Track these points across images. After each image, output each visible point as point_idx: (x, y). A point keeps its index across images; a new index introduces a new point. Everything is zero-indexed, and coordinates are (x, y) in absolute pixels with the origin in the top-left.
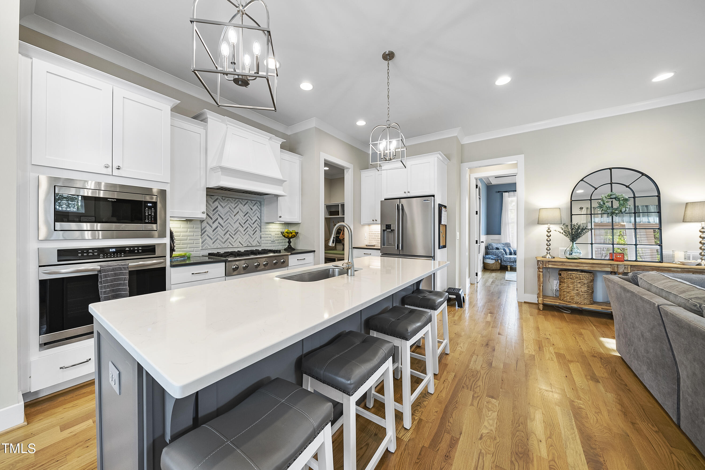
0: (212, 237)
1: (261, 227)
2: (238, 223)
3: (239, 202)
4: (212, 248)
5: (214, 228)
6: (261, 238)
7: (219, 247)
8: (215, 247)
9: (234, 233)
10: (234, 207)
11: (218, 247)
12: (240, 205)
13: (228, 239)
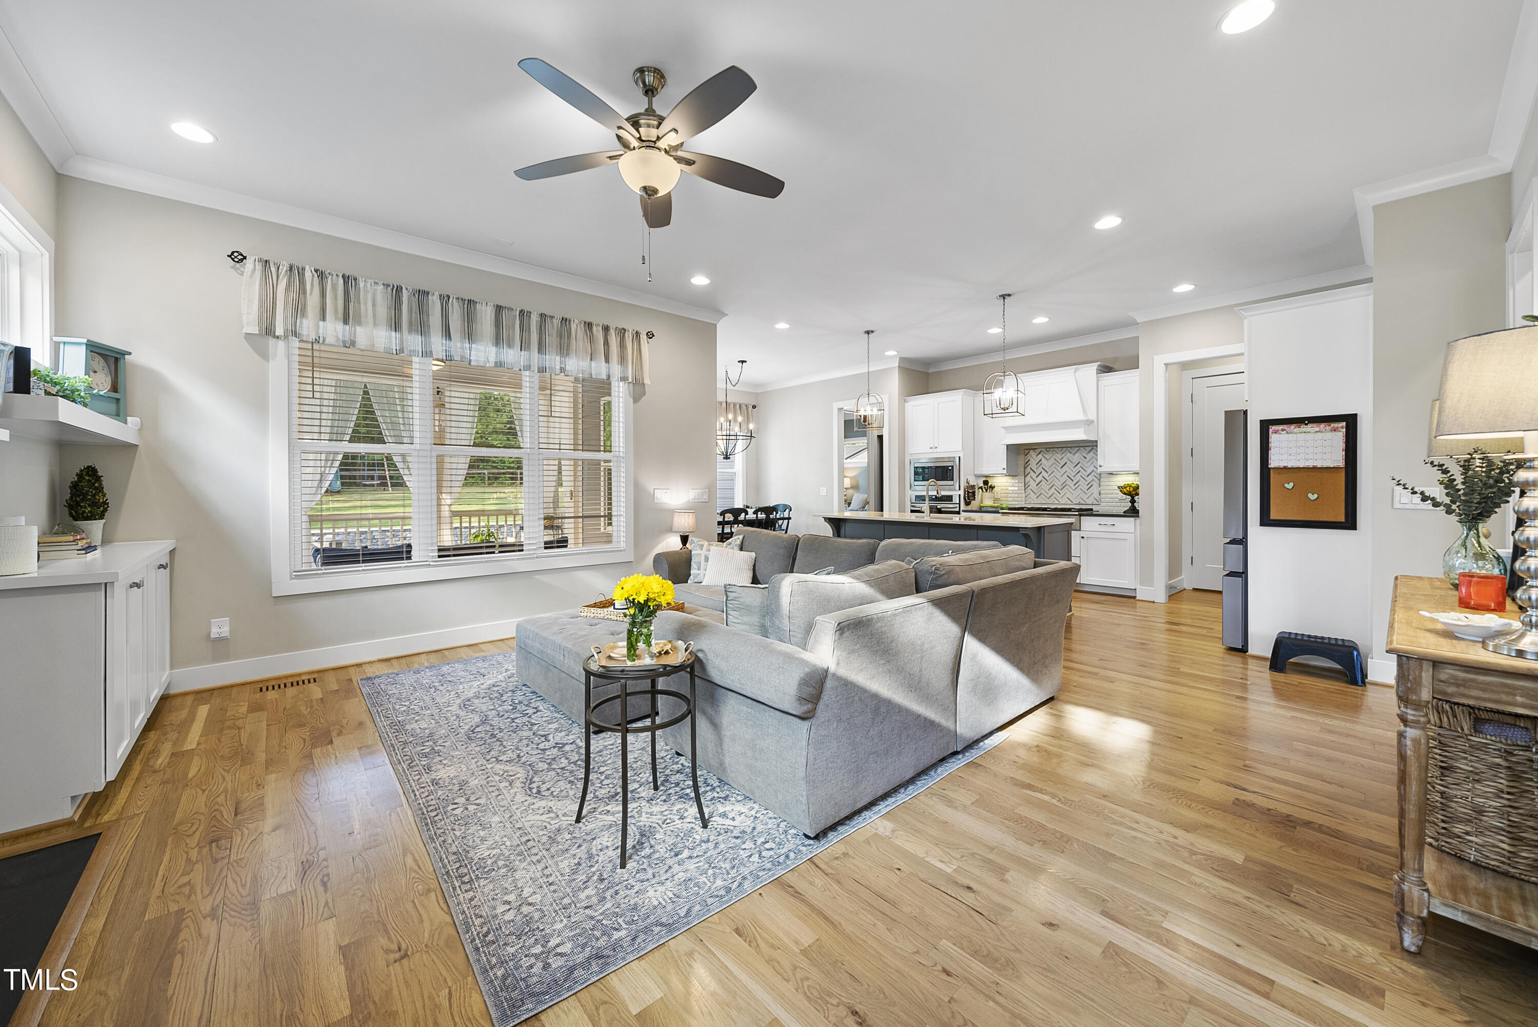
0: (1036, 492)
1: (1100, 480)
2: (1065, 475)
4: (1036, 502)
5: (1037, 482)
6: (1100, 495)
7: (1043, 502)
8: (1039, 502)
13: (1054, 494)
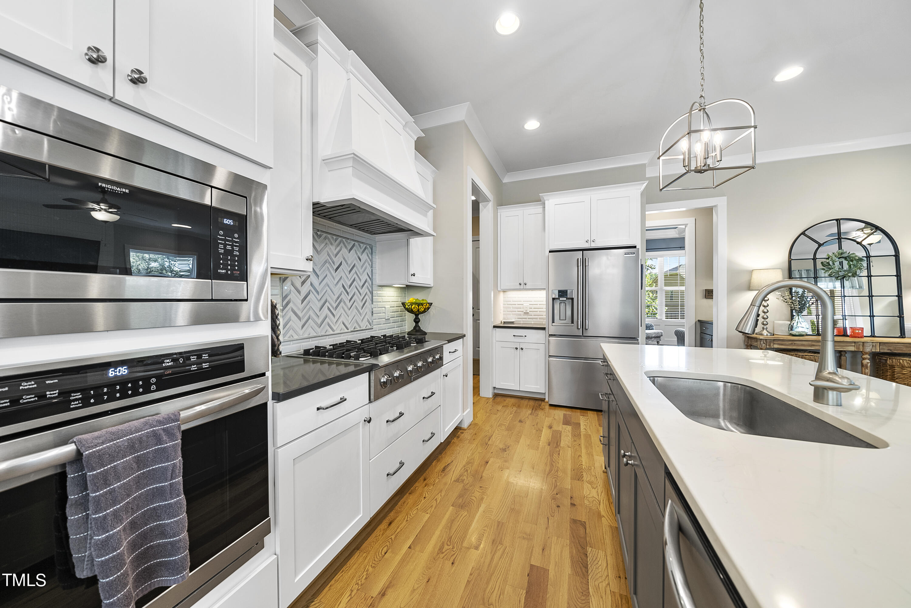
0: (301, 315)
1: (372, 293)
2: (340, 284)
3: (342, 244)
4: (301, 337)
5: (303, 295)
6: (372, 315)
7: (313, 334)
8: (306, 336)
9: (335, 305)
10: (335, 252)
11: (311, 335)
12: (344, 251)
13: (326, 317)
